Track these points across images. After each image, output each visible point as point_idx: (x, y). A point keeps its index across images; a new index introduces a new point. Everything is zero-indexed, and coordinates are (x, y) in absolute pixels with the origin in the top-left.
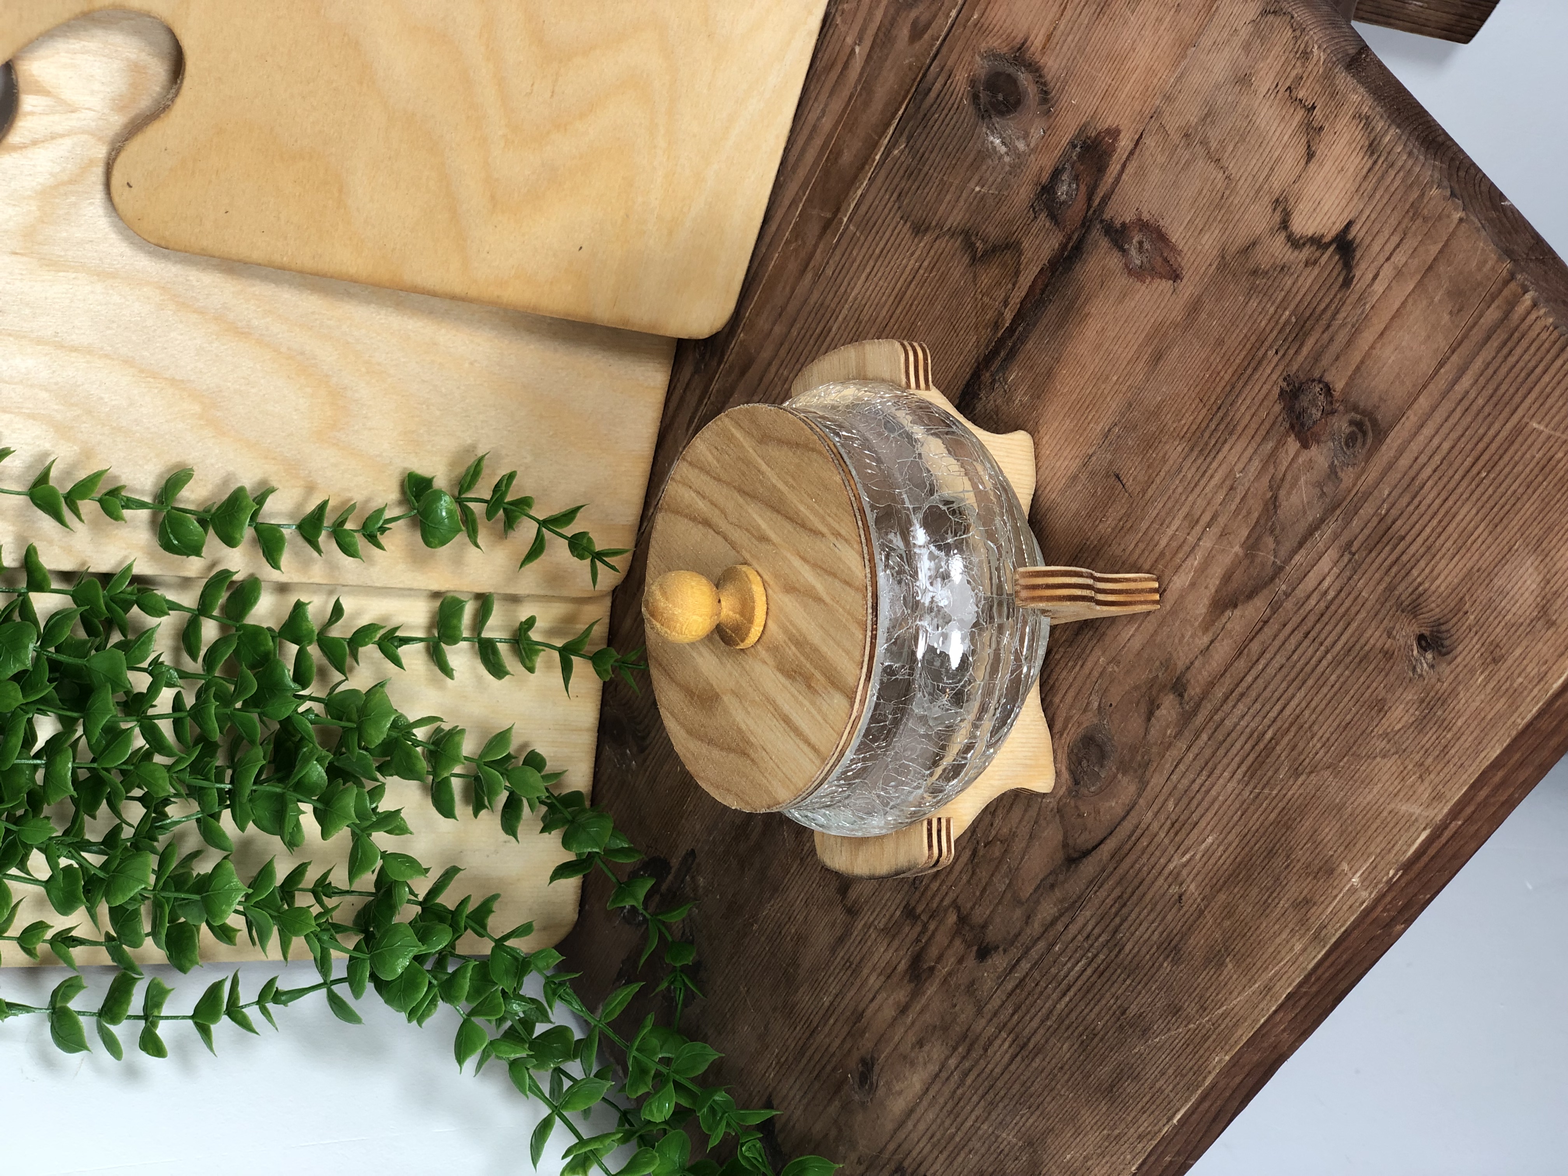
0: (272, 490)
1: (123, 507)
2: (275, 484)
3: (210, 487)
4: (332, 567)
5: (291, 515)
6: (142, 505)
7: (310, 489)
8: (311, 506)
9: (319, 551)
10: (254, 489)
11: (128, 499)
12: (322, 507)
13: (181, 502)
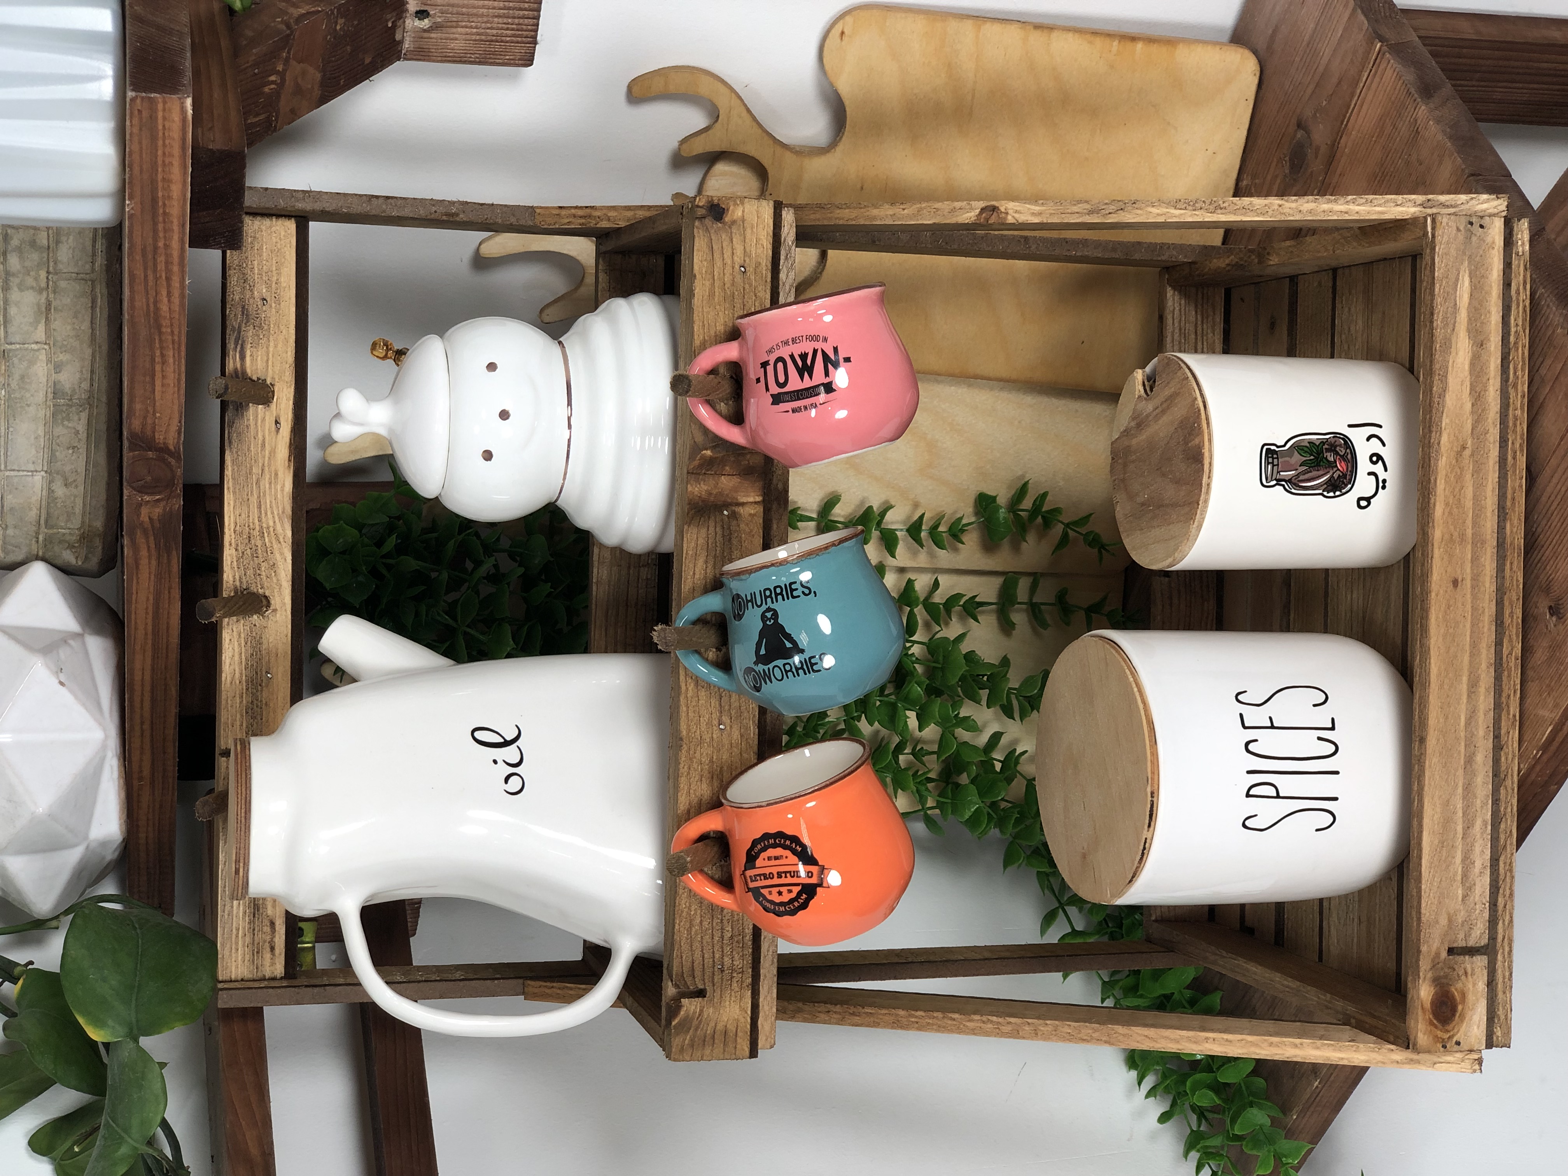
0: (891, 507)
1: (798, 521)
2: (893, 504)
3: (853, 507)
4: (932, 555)
5: (904, 523)
6: (810, 519)
7: (916, 505)
8: (916, 517)
9: (922, 546)
10: (880, 507)
11: (801, 515)
12: (922, 517)
13: (835, 516)
